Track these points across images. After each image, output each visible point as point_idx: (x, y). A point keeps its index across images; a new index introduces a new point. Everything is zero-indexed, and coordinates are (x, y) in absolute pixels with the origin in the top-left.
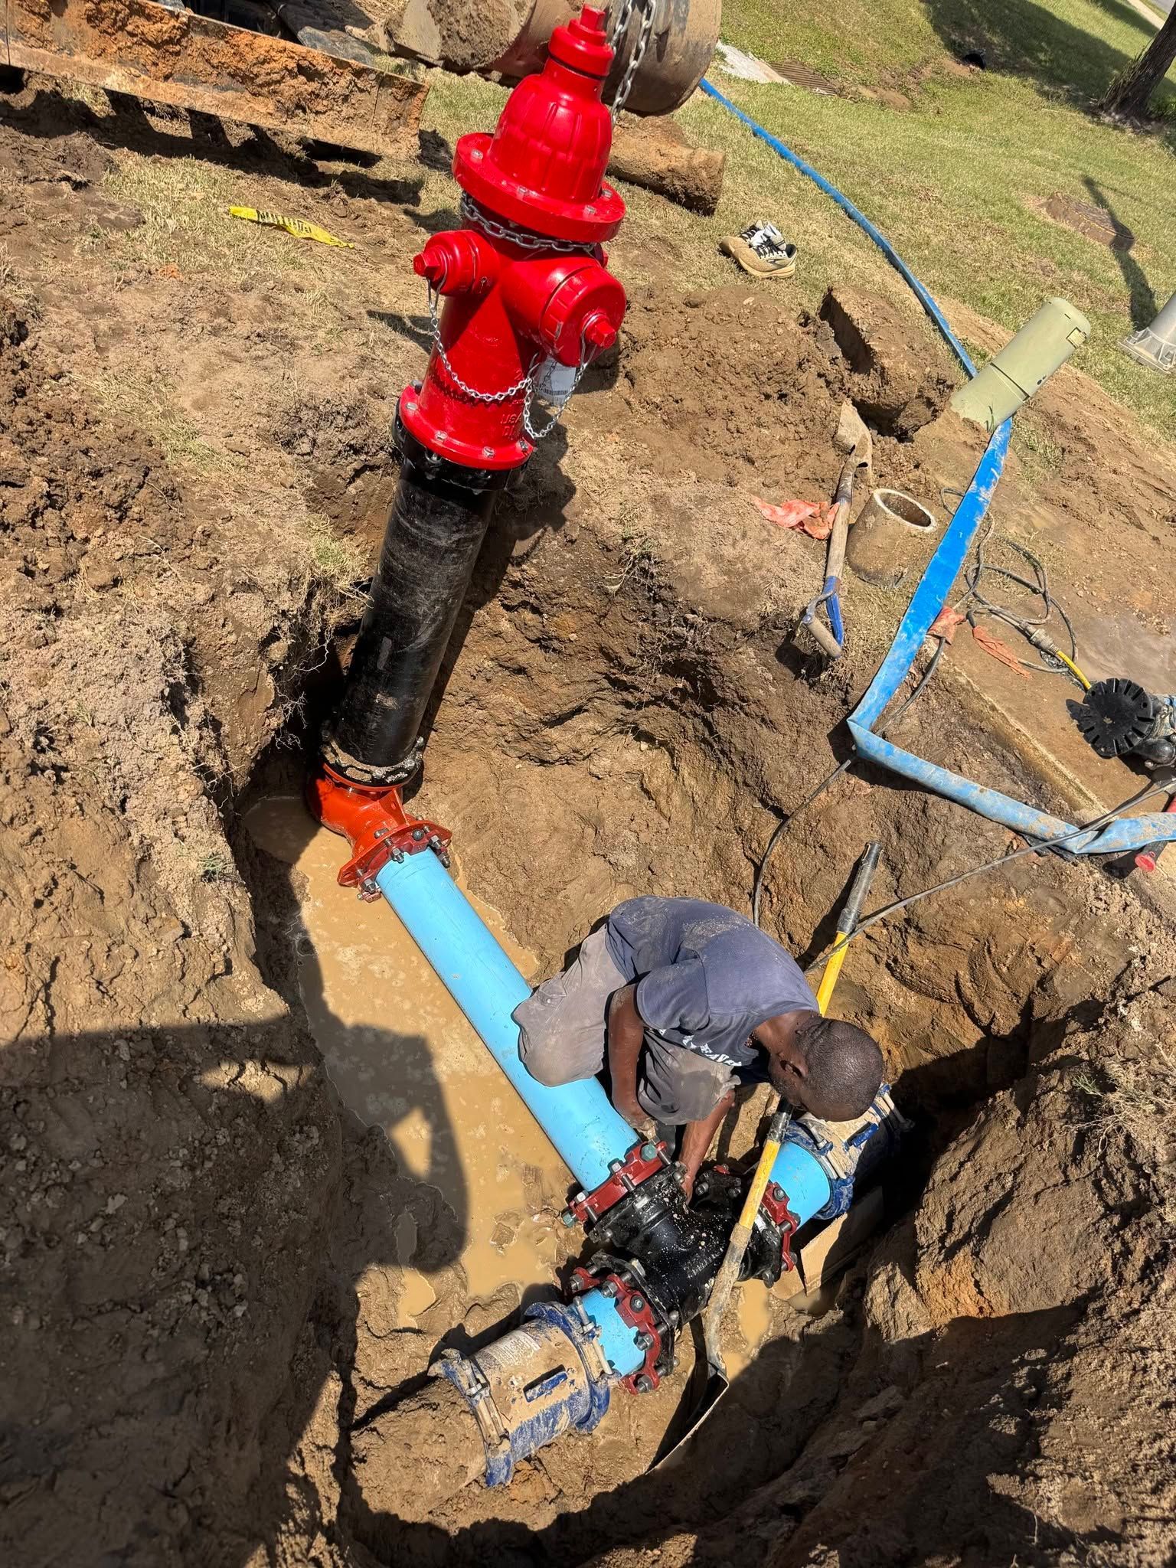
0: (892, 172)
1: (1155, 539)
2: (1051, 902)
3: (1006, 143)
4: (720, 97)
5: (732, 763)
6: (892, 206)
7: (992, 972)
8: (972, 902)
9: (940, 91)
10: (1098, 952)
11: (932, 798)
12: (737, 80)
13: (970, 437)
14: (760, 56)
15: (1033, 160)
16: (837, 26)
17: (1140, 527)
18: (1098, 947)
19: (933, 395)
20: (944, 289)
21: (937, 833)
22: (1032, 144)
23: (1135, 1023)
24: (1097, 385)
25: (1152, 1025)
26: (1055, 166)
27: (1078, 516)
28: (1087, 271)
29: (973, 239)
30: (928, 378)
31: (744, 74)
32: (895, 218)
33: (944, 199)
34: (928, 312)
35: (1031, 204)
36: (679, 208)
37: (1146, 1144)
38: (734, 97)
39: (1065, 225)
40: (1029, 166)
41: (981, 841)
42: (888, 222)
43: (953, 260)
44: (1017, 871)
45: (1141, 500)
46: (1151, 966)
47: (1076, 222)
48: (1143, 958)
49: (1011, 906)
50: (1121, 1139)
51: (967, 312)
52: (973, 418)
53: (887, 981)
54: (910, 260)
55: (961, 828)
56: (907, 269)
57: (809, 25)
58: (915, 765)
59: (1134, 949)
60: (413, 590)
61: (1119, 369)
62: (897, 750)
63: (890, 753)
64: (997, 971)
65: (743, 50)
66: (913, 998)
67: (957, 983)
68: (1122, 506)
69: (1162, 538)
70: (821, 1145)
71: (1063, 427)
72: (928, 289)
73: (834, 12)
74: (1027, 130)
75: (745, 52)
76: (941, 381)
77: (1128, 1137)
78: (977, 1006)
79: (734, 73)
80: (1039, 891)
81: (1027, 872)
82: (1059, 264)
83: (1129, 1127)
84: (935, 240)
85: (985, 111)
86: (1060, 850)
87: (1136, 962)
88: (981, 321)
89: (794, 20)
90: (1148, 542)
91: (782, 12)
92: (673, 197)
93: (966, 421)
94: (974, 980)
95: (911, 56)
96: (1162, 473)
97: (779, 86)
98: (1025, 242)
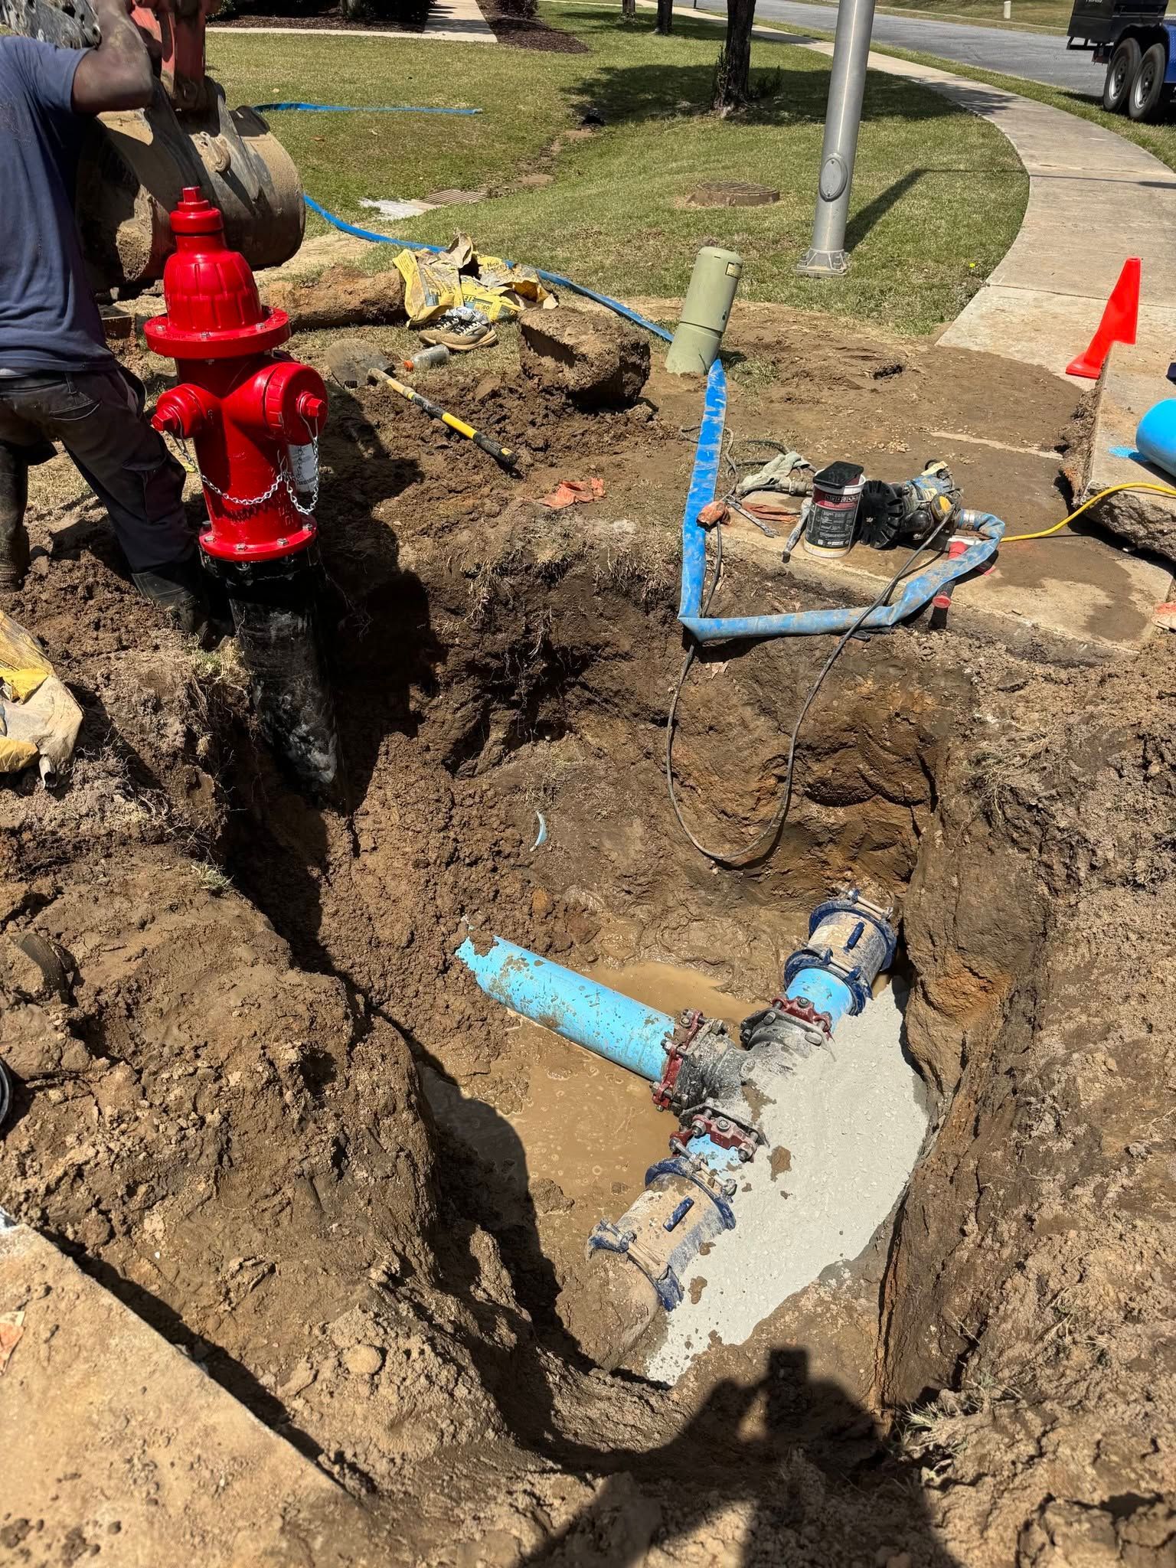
0: (552, 230)
1: (874, 391)
2: (892, 670)
3: (644, 170)
4: (386, 239)
5: (616, 705)
6: (560, 253)
7: (881, 752)
8: (835, 703)
9: (573, 156)
10: (945, 689)
11: (768, 644)
12: (397, 222)
13: (691, 385)
14: (409, 197)
15: (671, 172)
16: (462, 146)
17: (858, 388)
18: (942, 684)
19: (634, 359)
20: (628, 293)
21: (783, 664)
22: (666, 162)
23: (990, 718)
24: (786, 307)
25: (1001, 713)
26: (692, 169)
27: (802, 401)
28: (746, 230)
29: (639, 248)
30: (623, 348)
31: (402, 216)
32: (567, 260)
33: (603, 230)
34: (620, 314)
35: (680, 203)
36: (384, 328)
37: (1023, 786)
38: (399, 234)
39: (715, 206)
40: (668, 178)
41: (818, 653)
42: (563, 266)
43: (628, 269)
44: (855, 661)
45: (853, 370)
46: (986, 676)
47: (722, 199)
48: (978, 673)
49: (864, 690)
50: (1007, 794)
51: (655, 302)
52: (687, 371)
53: (814, 809)
54: (591, 284)
55: (798, 653)
56: (589, 292)
57: (441, 156)
58: (741, 625)
59: (968, 671)
60: (283, 683)
61: (799, 288)
62: (724, 621)
63: (720, 625)
64: (884, 748)
65: (393, 198)
66: (840, 811)
67: (863, 777)
68: (838, 380)
69: (879, 388)
70: (823, 955)
71: (767, 347)
72: (614, 299)
73: (456, 137)
74: (656, 153)
75: (397, 200)
76: (636, 346)
77: (1012, 790)
78: (886, 785)
79: (392, 218)
80: (879, 667)
81: (863, 658)
82: (720, 235)
83: (1008, 781)
84: (607, 263)
85: (618, 154)
86: (878, 629)
87: (975, 679)
88: (668, 303)
89: (425, 158)
90: (867, 395)
91: (412, 156)
92: (375, 322)
93: (683, 375)
94: (873, 766)
95: (536, 141)
96: (864, 344)
97: (434, 212)
98: (685, 232)
